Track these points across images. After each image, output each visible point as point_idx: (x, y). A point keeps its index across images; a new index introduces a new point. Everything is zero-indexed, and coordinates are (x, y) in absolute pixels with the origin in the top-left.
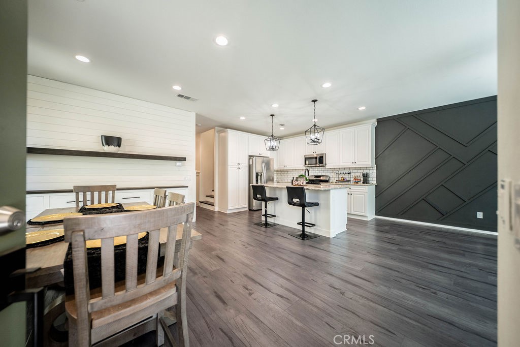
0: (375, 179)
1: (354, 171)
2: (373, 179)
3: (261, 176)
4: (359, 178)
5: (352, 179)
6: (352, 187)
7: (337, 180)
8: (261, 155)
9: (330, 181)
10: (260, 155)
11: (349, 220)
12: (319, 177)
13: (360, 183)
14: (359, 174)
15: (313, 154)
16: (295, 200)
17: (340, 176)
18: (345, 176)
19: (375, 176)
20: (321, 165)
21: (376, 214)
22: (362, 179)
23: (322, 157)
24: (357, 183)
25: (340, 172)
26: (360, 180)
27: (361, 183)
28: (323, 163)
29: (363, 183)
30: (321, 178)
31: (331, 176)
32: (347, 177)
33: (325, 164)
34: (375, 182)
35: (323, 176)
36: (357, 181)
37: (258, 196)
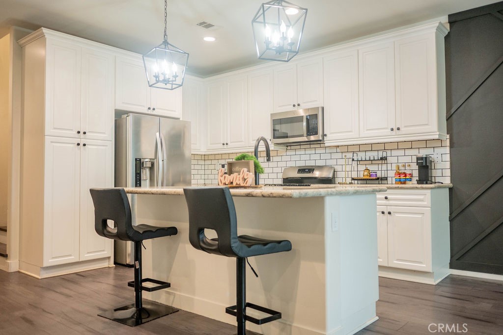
0: (448, 173)
1: (395, 153)
2: (443, 173)
3: (152, 168)
4: (408, 172)
5: (391, 174)
6: (391, 194)
7: (355, 175)
8: (154, 113)
9: (337, 180)
10: (150, 112)
11: (384, 284)
12: (311, 170)
13: (409, 184)
14: (408, 160)
15: (291, 108)
16: (210, 234)
17: (362, 168)
18: (372, 168)
19: (448, 165)
20: (312, 138)
21: (452, 266)
22: (416, 174)
23: (316, 116)
24: (404, 183)
25: (361, 156)
26: (411, 175)
27: (414, 183)
28: (316, 133)
29: (420, 181)
30: (317, 174)
31: (338, 168)
32: (379, 170)
33: (324, 135)
34: (447, 181)
35: (320, 168)
36: (403, 178)
37: (111, 223)
